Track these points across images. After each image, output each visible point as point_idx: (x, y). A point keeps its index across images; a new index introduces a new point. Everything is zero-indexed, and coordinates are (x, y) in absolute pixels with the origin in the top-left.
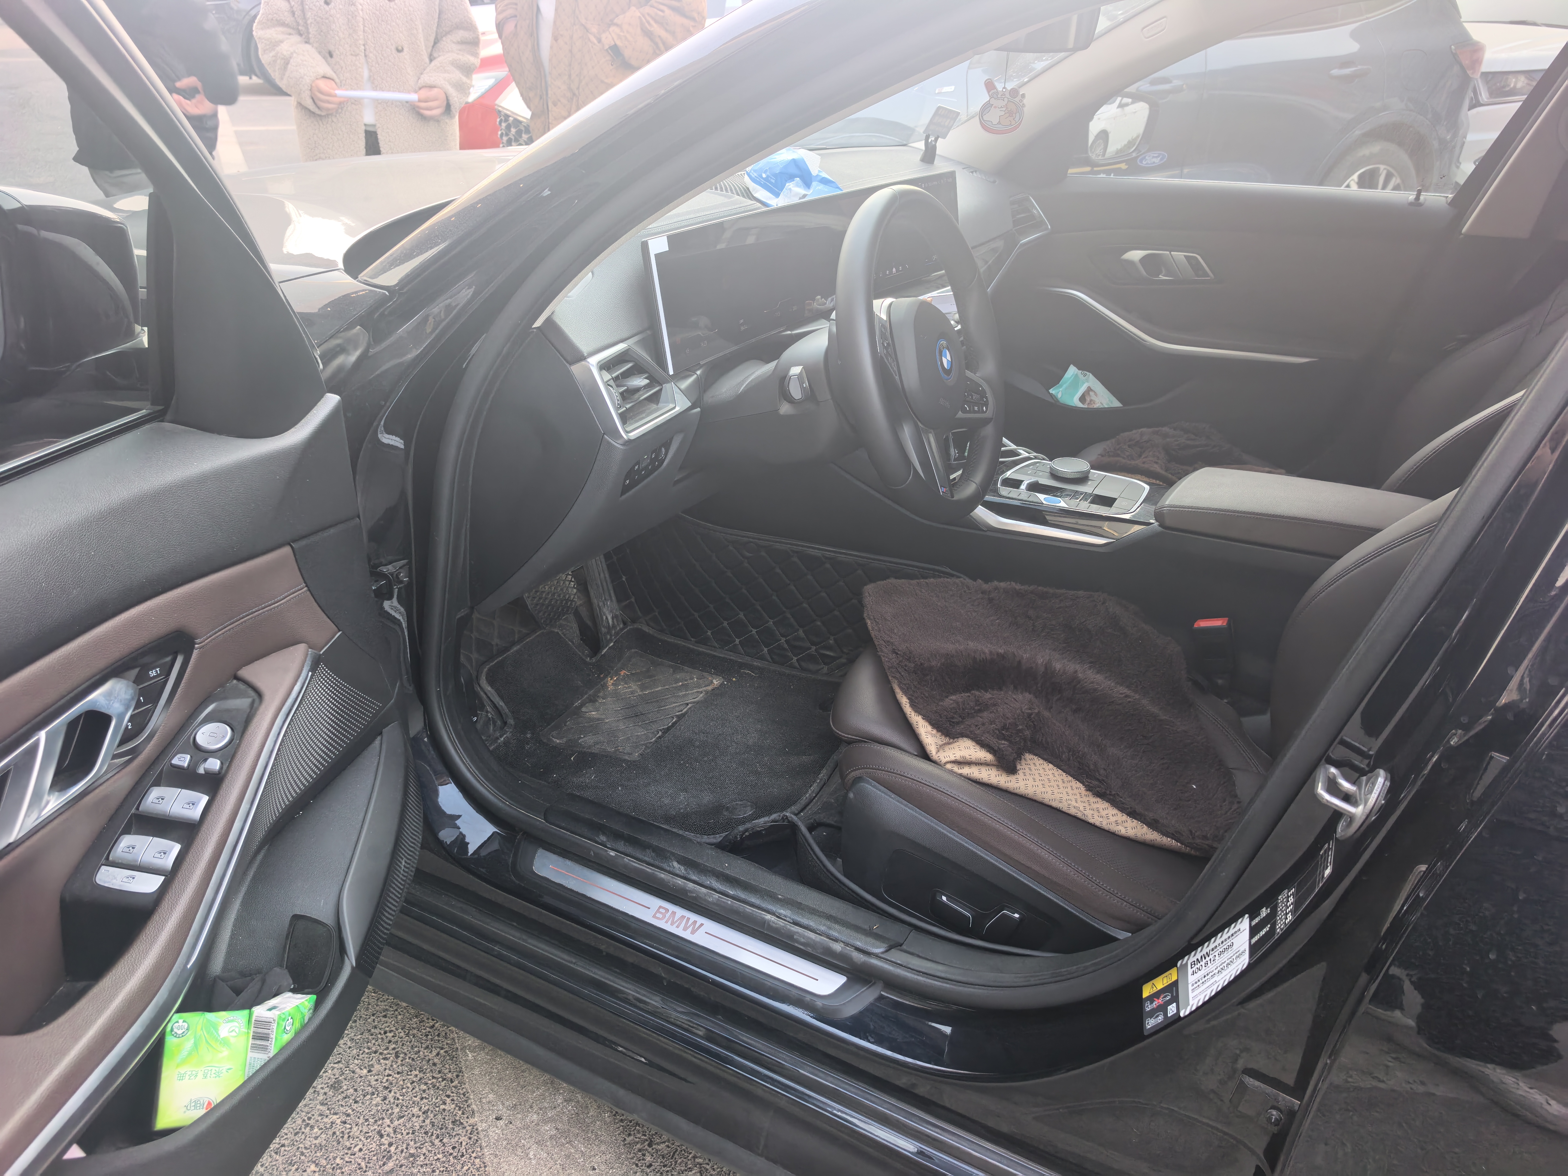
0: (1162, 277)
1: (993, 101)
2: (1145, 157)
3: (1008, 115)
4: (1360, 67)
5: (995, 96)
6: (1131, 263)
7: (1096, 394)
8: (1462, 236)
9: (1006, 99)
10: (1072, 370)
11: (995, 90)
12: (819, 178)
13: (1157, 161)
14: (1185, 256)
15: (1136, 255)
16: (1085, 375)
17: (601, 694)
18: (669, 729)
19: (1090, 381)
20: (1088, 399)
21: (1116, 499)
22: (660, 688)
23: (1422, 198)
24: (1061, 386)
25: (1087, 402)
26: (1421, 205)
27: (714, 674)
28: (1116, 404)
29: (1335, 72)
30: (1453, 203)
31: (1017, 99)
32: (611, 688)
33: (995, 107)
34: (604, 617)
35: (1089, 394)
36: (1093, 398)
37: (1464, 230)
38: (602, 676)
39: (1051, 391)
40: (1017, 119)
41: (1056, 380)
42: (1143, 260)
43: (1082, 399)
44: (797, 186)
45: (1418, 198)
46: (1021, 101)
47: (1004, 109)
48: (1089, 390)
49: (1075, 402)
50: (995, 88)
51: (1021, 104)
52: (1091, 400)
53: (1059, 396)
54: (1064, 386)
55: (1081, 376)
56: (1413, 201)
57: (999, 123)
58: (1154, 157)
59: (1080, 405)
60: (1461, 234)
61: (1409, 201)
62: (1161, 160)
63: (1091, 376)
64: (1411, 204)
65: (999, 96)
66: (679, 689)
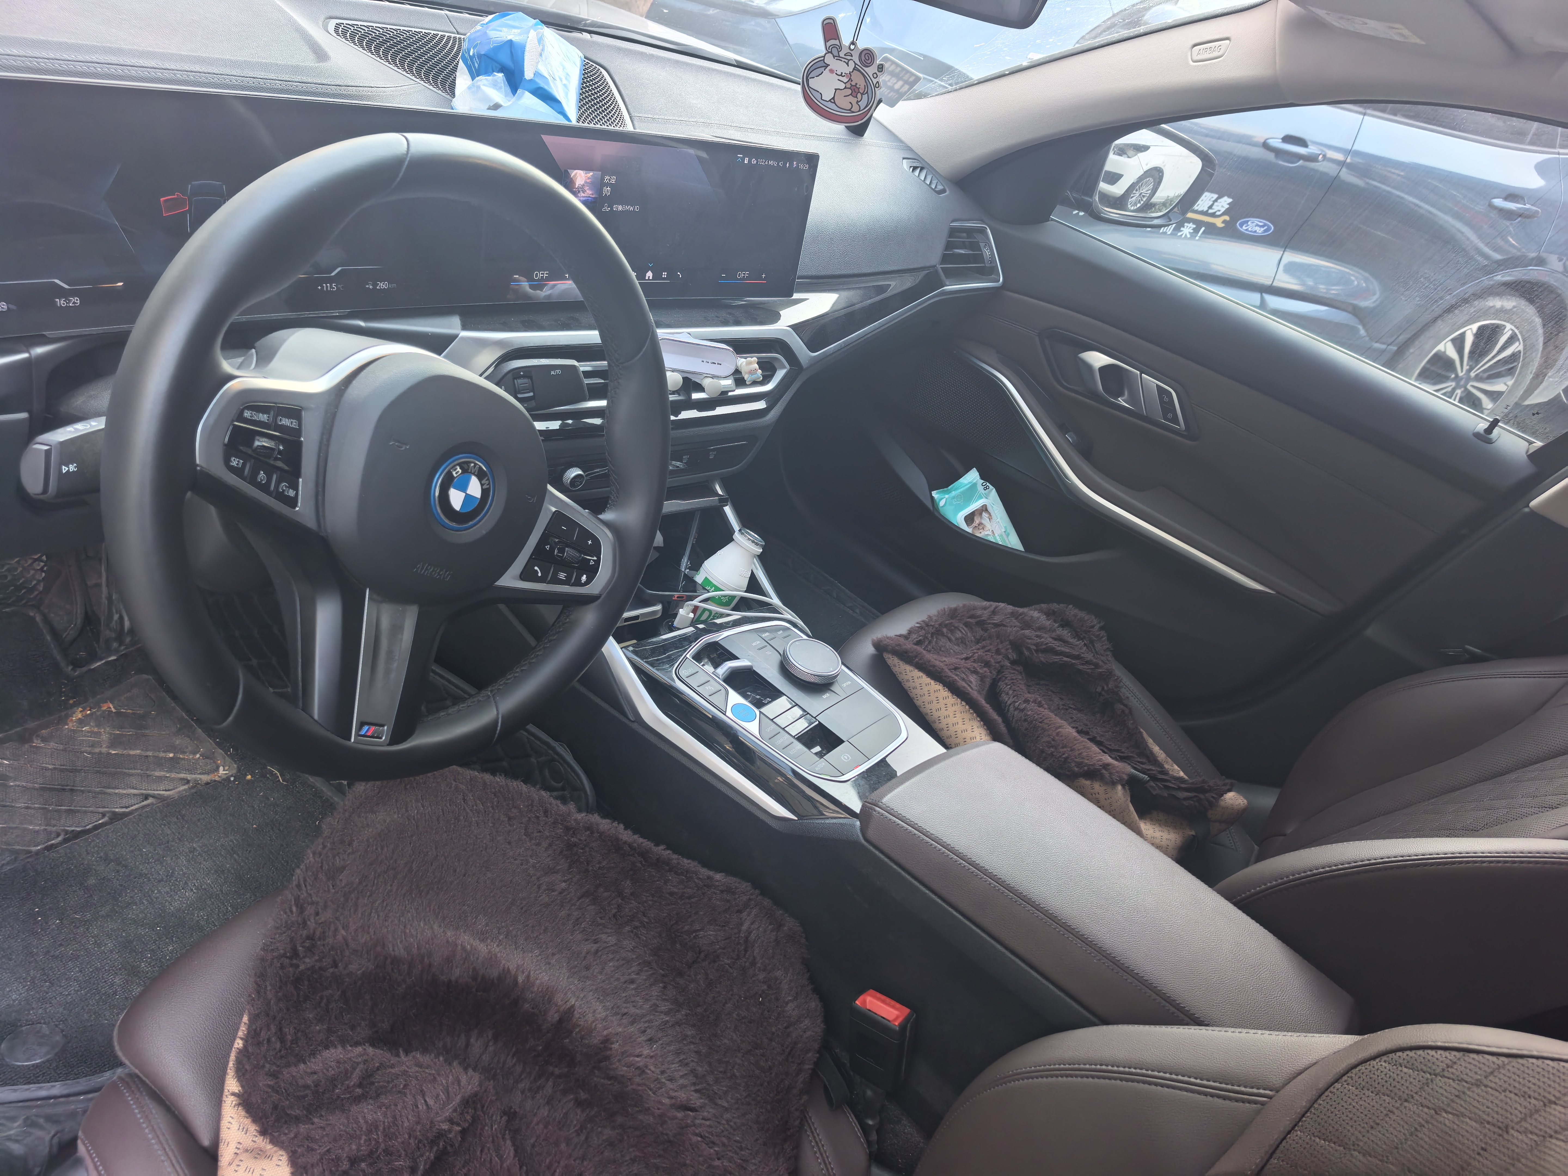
0: (1121, 401)
1: (829, 59)
2: (1248, 221)
3: (849, 92)
4: (1528, 206)
5: (835, 51)
6: (1088, 367)
7: (990, 518)
8: (1527, 510)
9: (851, 64)
10: (973, 476)
11: (837, 42)
12: (534, 87)
13: (1260, 231)
14: (1157, 385)
15: (1098, 359)
16: (986, 489)
17: (44, 732)
18: (76, 835)
19: (991, 499)
20: (977, 521)
21: (841, 742)
22: (138, 752)
23: (1496, 431)
24: (949, 492)
25: (975, 524)
26: (1490, 442)
27: (231, 756)
28: (1013, 542)
29: (1498, 202)
30: (1534, 457)
31: (870, 70)
32: (71, 725)
33: (831, 71)
34: (116, 617)
35: (981, 514)
36: (983, 522)
37: (1534, 503)
38: (71, 702)
39: (935, 494)
40: (863, 104)
41: (947, 479)
42: (1104, 369)
43: (969, 519)
44: (495, 85)
45: (1489, 430)
46: (875, 75)
47: (845, 80)
48: (984, 509)
49: (959, 519)
50: (837, 36)
51: (875, 81)
52: (980, 524)
53: (942, 503)
54: (953, 493)
55: (980, 488)
56: (1482, 432)
57: (833, 100)
58: (1257, 225)
59: (963, 526)
60: (1528, 506)
61: (1476, 430)
62: (1265, 231)
63: (993, 492)
64: (1477, 435)
65: (842, 54)
66: (160, 763)
